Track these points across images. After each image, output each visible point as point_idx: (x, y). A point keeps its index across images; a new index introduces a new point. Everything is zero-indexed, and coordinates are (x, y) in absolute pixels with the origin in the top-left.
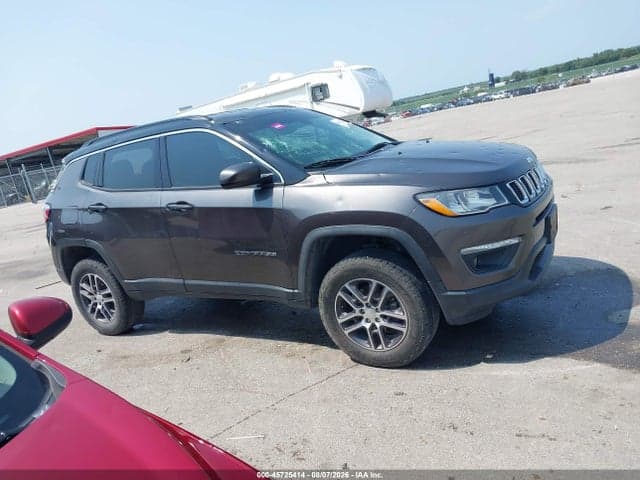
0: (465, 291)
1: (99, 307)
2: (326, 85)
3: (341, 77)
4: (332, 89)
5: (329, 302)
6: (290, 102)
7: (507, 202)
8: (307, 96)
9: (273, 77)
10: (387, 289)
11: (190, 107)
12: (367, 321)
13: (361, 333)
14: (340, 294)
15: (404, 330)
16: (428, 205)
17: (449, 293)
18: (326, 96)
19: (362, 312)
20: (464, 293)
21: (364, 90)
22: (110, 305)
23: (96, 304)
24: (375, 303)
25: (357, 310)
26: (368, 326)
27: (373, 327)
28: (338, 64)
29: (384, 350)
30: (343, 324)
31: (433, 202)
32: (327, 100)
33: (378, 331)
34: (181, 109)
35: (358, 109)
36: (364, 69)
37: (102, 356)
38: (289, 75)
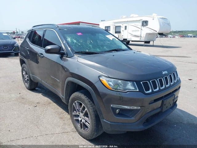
0: (110, 122)
1: (26, 79)
2: (148, 21)
3: (153, 19)
4: (149, 23)
5: (71, 106)
6: (135, 25)
7: (138, 90)
8: (140, 24)
9: (132, 15)
10: (86, 109)
11: (104, 20)
12: (80, 118)
13: (78, 120)
14: (74, 104)
15: (89, 127)
16: (102, 81)
17: (104, 120)
18: (147, 25)
19: (79, 113)
20: (109, 122)
21: (160, 25)
22: (28, 80)
23: (25, 78)
24: (83, 113)
25: (78, 112)
26: (80, 119)
27: (81, 121)
28: (154, 14)
29: (82, 131)
30: (74, 115)
31: (104, 80)
32: (146, 26)
33: (82, 123)
34: (101, 21)
35: (156, 31)
36: (162, 18)
38: (137, 16)
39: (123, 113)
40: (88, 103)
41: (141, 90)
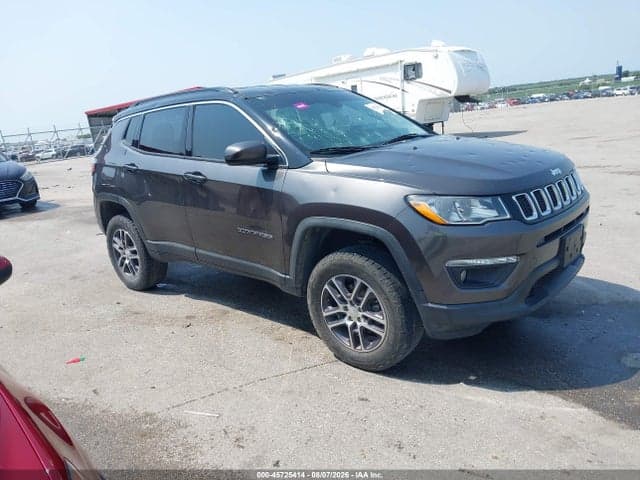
0: (447, 305)
1: (127, 262)
2: (420, 64)
3: (436, 57)
4: (425, 69)
5: (316, 295)
6: (381, 79)
7: (508, 216)
8: (399, 74)
9: (368, 52)
10: (370, 290)
11: (284, 75)
12: (350, 318)
13: (343, 329)
14: (326, 287)
15: (383, 335)
16: (417, 208)
17: (430, 305)
18: (418, 75)
19: (346, 308)
20: (445, 307)
21: (459, 73)
22: (135, 262)
23: (124, 259)
24: (358, 302)
25: (341, 306)
26: (349, 323)
27: (354, 326)
28: (436, 43)
29: (362, 351)
30: (327, 317)
31: (424, 205)
32: (418, 80)
33: (358, 330)
34: (274, 77)
35: (450, 92)
36: (463, 51)
37: (119, 309)
38: (384, 51)
39: (476, 278)
40: (377, 272)
41: (516, 216)
